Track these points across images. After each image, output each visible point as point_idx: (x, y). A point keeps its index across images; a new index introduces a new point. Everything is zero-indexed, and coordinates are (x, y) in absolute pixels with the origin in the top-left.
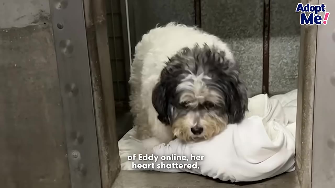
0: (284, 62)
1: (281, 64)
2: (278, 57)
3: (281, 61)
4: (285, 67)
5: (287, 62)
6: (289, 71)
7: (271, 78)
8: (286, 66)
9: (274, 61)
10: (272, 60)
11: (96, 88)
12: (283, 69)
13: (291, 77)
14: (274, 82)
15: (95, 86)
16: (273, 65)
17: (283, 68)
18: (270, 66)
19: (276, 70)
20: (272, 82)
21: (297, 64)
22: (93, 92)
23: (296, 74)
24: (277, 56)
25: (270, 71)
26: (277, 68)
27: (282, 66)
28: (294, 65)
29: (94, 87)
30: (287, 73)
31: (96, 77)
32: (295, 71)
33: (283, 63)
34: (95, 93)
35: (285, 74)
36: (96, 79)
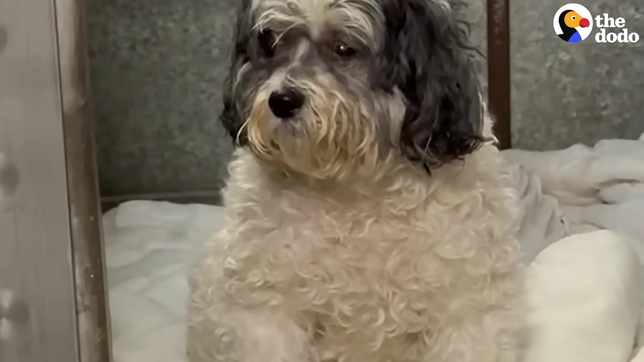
0: (561, 62)
1: (551, 68)
2: (540, 44)
3: (551, 58)
4: (566, 80)
5: (572, 60)
6: (580, 93)
7: (519, 116)
8: (567, 75)
9: (526, 59)
10: (519, 56)
11: (87, 302)
12: (559, 86)
13: (587, 114)
14: (528, 133)
15: (82, 295)
16: (524, 71)
17: (558, 82)
18: (515, 77)
19: (534, 88)
20: (521, 131)
21: (606, 67)
22: (77, 313)
23: (603, 104)
24: (537, 41)
25: (514, 94)
26: (536, 81)
27: (555, 74)
28: (597, 70)
29: (79, 298)
30: (573, 99)
31: (89, 266)
32: (599, 93)
33: (557, 66)
34: (83, 317)
35: (565, 101)
36: (86, 272)
